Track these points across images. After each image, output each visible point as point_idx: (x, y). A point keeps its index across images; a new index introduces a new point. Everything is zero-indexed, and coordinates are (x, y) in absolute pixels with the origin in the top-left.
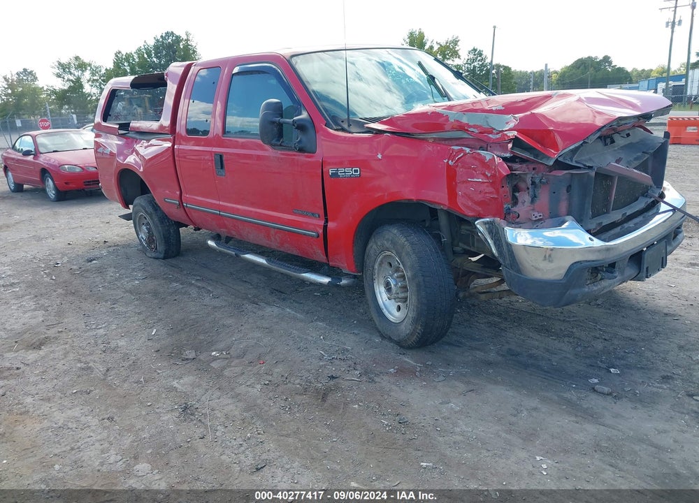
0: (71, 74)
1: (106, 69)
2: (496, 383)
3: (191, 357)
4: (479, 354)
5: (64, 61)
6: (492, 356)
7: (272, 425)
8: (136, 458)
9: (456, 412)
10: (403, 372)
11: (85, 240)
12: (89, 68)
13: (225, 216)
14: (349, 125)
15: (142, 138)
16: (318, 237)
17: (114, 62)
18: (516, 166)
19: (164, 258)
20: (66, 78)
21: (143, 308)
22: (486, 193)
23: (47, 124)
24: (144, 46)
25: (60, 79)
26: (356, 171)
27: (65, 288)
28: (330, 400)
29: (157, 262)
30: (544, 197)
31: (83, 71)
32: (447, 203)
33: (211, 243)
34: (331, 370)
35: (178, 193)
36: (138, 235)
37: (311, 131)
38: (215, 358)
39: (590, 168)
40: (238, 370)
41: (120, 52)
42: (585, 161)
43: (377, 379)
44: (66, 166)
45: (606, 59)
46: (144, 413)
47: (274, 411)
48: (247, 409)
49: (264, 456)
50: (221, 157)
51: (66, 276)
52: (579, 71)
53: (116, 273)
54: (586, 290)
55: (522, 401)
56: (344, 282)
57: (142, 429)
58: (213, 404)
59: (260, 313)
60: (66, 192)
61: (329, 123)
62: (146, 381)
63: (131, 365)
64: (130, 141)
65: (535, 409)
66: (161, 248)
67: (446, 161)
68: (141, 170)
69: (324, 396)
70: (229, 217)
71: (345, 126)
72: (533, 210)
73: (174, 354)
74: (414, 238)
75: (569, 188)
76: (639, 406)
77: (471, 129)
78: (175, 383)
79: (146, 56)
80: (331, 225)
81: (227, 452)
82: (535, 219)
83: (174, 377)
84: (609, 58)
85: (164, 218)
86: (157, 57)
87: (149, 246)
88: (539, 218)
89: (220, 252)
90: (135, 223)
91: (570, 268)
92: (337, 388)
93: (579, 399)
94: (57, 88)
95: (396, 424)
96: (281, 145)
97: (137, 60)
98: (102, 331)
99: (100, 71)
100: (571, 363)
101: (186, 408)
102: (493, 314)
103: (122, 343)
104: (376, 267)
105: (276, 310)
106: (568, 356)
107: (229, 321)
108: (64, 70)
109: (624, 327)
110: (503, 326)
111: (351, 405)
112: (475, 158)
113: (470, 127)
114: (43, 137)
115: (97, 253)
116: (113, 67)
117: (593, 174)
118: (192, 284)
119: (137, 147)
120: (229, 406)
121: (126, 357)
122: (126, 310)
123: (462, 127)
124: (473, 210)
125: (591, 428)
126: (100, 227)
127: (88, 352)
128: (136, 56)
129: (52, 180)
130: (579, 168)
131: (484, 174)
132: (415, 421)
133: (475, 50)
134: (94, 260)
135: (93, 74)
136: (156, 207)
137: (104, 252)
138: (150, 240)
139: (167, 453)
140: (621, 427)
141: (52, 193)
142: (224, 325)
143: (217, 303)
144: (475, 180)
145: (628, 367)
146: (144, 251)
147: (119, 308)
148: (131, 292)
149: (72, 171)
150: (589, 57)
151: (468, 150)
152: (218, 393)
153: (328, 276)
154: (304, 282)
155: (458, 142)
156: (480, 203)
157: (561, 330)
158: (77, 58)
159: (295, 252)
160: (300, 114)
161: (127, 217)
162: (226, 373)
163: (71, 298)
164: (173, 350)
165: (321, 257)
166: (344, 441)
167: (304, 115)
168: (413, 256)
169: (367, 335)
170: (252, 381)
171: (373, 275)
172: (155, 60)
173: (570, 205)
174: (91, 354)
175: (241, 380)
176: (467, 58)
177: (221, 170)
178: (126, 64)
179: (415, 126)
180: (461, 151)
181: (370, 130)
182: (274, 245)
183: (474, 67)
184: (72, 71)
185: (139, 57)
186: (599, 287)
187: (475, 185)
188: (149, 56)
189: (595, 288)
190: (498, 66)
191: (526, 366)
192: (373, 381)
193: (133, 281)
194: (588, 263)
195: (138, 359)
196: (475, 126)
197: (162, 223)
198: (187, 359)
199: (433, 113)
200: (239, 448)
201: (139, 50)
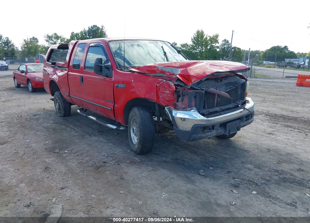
0: (52, 40)
1: (67, 39)
2: (164, 168)
3: (57, 152)
4: (164, 158)
5: (50, 35)
6: (168, 159)
7: (74, 176)
8: (22, 182)
9: (143, 177)
10: (132, 163)
11: (37, 108)
12: (60, 38)
13: (83, 101)
14: (124, 69)
15: (59, 68)
16: (112, 110)
17: (71, 37)
18: (179, 88)
19: (64, 117)
20: (50, 42)
21: (47, 134)
22: (170, 97)
23: (39, 61)
24: (84, 31)
25: (47, 43)
26: (124, 86)
27: (21, 125)
28: (100, 170)
29: (61, 118)
30: (186, 99)
31: (57, 40)
32: (156, 100)
33: (78, 111)
34: (106, 160)
35: (69, 91)
36: (55, 107)
37: (111, 70)
38: (66, 153)
39: (203, 90)
40: (72, 157)
41: (73, 33)
42: (201, 87)
43: (121, 164)
44: (37, 78)
45: (286, 47)
46: (31, 168)
47: (77, 171)
48: (68, 170)
49: (67, 185)
50: (82, 77)
51: (24, 120)
52: (273, 52)
53: (43, 120)
54: (200, 135)
55: (170, 175)
56: (121, 128)
57: (28, 174)
58: (57, 167)
59: (90, 139)
60: (36, 89)
61: (118, 68)
62: (36, 158)
63: (33, 153)
64: (55, 69)
65: (173, 178)
66: (63, 112)
67: (156, 84)
68: (57, 81)
69: (98, 168)
70: (84, 101)
71: (123, 69)
72: (183, 104)
73: (51, 150)
74: (141, 112)
75: (195, 97)
76: (212, 180)
77: (167, 73)
78: (47, 160)
79: (84, 35)
80: (116, 106)
81: (54, 183)
82: (182, 108)
83: (47, 158)
84: (287, 47)
85: (64, 101)
86: (89, 36)
87: (59, 111)
88: (184, 107)
89: (81, 115)
90: (54, 102)
91: (193, 127)
92: (104, 166)
93: (191, 176)
94: (46, 46)
95: (119, 179)
96: (100, 74)
97: (80, 36)
98: (28, 140)
99: (65, 40)
100: (197, 164)
101: (47, 168)
102: (178, 145)
103: (34, 145)
104: (131, 123)
105: (96, 138)
106: (197, 162)
107: (77, 141)
108: (49, 39)
109: (226, 154)
110: (179, 150)
111: (106, 172)
112: (167, 84)
113: (166, 72)
114: (31, 66)
115: (39, 113)
116: (70, 39)
117: (204, 92)
118: (69, 127)
119: (57, 72)
120: (63, 169)
121: (33, 150)
122: (40, 134)
123: (163, 72)
124: (165, 103)
125: (189, 186)
126: (45, 103)
127: (20, 147)
128: (80, 35)
129: (31, 83)
130: (199, 90)
131: (169, 90)
132: (126, 178)
133: (225, 40)
134: (37, 115)
135: (61, 41)
136: (62, 96)
137: (42, 113)
138: (59, 109)
139: (33, 181)
140: (200, 186)
141: (30, 89)
142: (74, 142)
143: (76, 134)
144: (167, 92)
145: (217, 167)
146: (57, 113)
147: (38, 133)
148: (45, 128)
149: (39, 80)
150: (278, 46)
151: (164, 81)
152: (60, 164)
153: (116, 126)
154: (108, 127)
155: (162, 78)
156: (168, 101)
157: (201, 153)
158: (55, 34)
159: (106, 116)
160: (108, 63)
161: (52, 100)
162: (67, 158)
163: (22, 128)
164: (52, 149)
165: (113, 118)
166: (97, 183)
167: (110, 64)
168: (140, 119)
169: (126, 149)
170: (75, 161)
171: (130, 126)
172: (88, 36)
173: (196, 103)
174: (21, 148)
175: (71, 161)
176: (222, 43)
177: (82, 83)
178: (75, 38)
179: (148, 71)
180: (162, 81)
181: (131, 71)
182: (98, 112)
183: (225, 47)
184: (53, 39)
185: (81, 35)
186: (206, 135)
187: (166, 94)
188: (86, 35)
189: (204, 135)
190: (235, 48)
191: (179, 164)
192: (119, 164)
193: (48, 124)
194: (199, 125)
195: (37, 151)
196: (168, 72)
197: (64, 102)
198: (55, 152)
199: (154, 66)
200: (59, 182)
201: (82, 32)
